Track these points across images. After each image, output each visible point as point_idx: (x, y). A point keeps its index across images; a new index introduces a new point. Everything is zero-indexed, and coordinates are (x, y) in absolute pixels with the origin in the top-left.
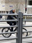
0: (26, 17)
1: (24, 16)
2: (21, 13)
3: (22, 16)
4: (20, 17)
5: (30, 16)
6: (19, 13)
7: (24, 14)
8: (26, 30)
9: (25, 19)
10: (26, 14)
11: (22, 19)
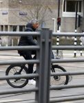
0: (58, 40)
1: (53, 38)
2: (48, 29)
3: (50, 38)
4: (44, 40)
5: (68, 38)
6: (43, 29)
7: (54, 33)
8: (64, 70)
9: (58, 44)
10: (59, 32)
11: (50, 43)
